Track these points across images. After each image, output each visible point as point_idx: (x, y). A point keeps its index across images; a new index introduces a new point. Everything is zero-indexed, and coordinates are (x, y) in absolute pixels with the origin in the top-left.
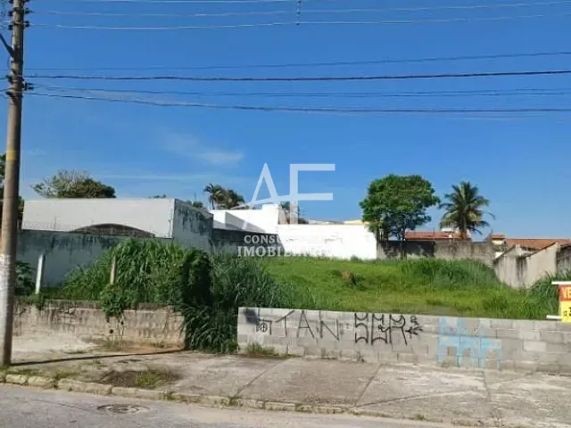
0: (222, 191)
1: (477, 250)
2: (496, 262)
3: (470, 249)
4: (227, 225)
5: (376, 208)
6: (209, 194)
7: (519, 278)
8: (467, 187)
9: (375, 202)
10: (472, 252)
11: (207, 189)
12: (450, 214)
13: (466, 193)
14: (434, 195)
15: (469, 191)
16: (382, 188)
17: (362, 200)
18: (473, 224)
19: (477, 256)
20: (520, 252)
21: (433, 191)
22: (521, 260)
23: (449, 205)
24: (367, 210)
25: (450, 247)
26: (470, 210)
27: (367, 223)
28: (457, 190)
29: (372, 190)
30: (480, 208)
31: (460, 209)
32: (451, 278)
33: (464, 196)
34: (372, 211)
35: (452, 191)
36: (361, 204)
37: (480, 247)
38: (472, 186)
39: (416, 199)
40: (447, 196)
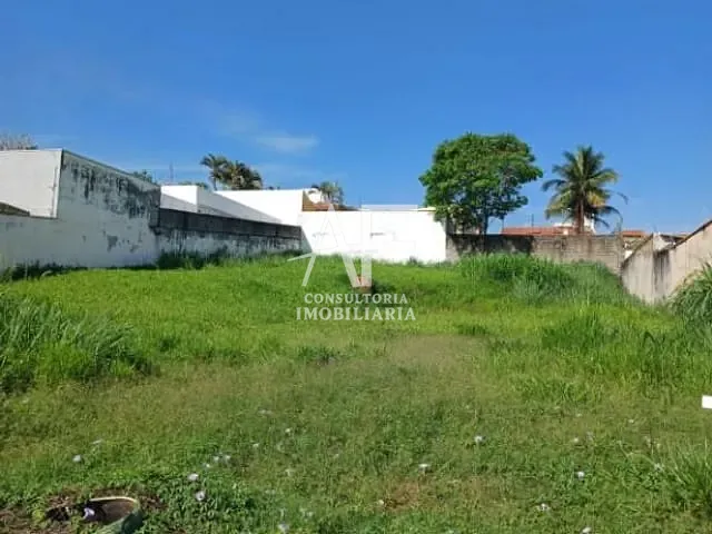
0: (228, 165)
1: (597, 247)
2: (625, 265)
3: (586, 247)
4: (200, 206)
5: (442, 185)
6: (208, 170)
7: (656, 288)
8: (586, 155)
9: (441, 177)
10: (590, 251)
11: (206, 162)
12: (560, 196)
13: (584, 165)
14: (534, 164)
15: (590, 162)
16: (454, 153)
17: (423, 173)
18: (595, 211)
19: (598, 257)
20: (660, 245)
21: (532, 159)
22: (661, 256)
23: (560, 183)
24: (431, 188)
25: (555, 243)
26: (589, 188)
27: (433, 208)
28: (571, 158)
29: (440, 157)
30: (607, 186)
31: (575, 188)
32: (541, 288)
33: (581, 168)
34: (438, 189)
35: (563, 162)
36: (421, 179)
37: (603, 242)
38: (595, 152)
39: (505, 170)
40: (556, 169)
